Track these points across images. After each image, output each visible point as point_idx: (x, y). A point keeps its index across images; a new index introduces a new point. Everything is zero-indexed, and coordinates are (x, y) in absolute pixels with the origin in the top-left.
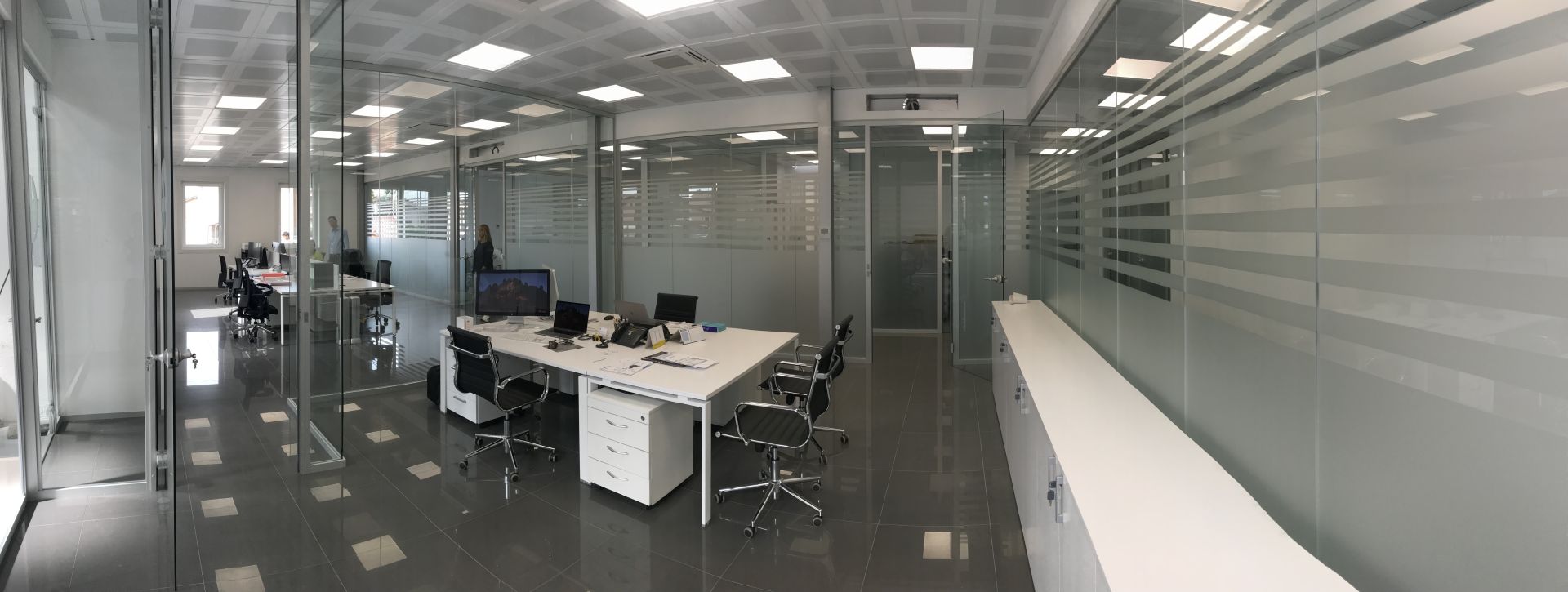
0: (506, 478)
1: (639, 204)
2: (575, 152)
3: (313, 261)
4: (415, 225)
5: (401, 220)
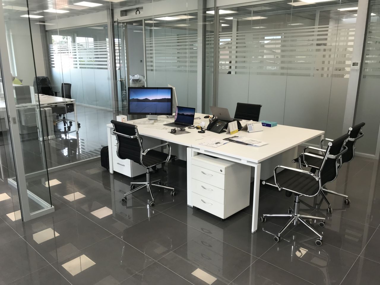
0: (148, 205)
1: (231, 48)
2: (190, 14)
3: (14, 85)
4: (86, 60)
5: (75, 57)
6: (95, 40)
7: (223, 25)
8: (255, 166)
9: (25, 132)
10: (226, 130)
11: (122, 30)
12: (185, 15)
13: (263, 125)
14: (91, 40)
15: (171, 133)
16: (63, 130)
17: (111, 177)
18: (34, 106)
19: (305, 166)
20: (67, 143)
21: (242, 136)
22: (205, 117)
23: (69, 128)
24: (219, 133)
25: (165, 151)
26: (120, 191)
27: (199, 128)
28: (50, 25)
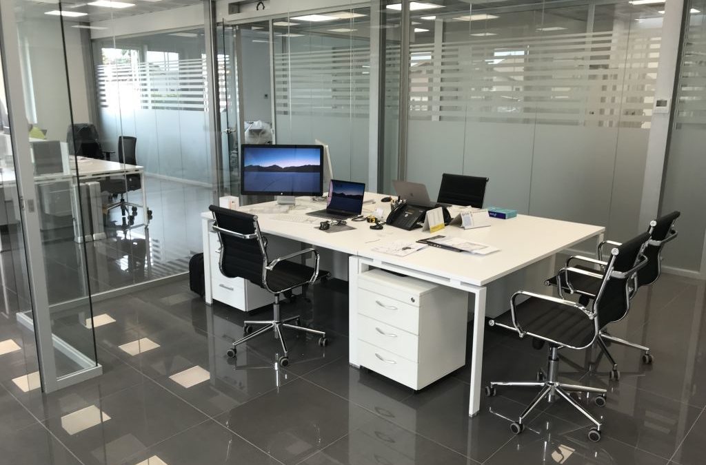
0: (276, 364)
1: (432, 72)
2: (357, 11)
3: (32, 140)
4: (164, 93)
5: (145, 87)
6: (181, 57)
7: (417, 30)
8: (477, 292)
9: (50, 226)
10: (422, 224)
11: (231, 38)
12: (348, 11)
13: (490, 216)
14: (174, 56)
15: (320, 228)
16: (120, 223)
17: (209, 311)
18: (67, 177)
19: (569, 292)
20: (127, 246)
21: (452, 236)
22: (383, 200)
23: (132, 219)
24: (410, 229)
25: (309, 263)
26: (224, 336)
27: (372, 221)
28: (98, 30)
